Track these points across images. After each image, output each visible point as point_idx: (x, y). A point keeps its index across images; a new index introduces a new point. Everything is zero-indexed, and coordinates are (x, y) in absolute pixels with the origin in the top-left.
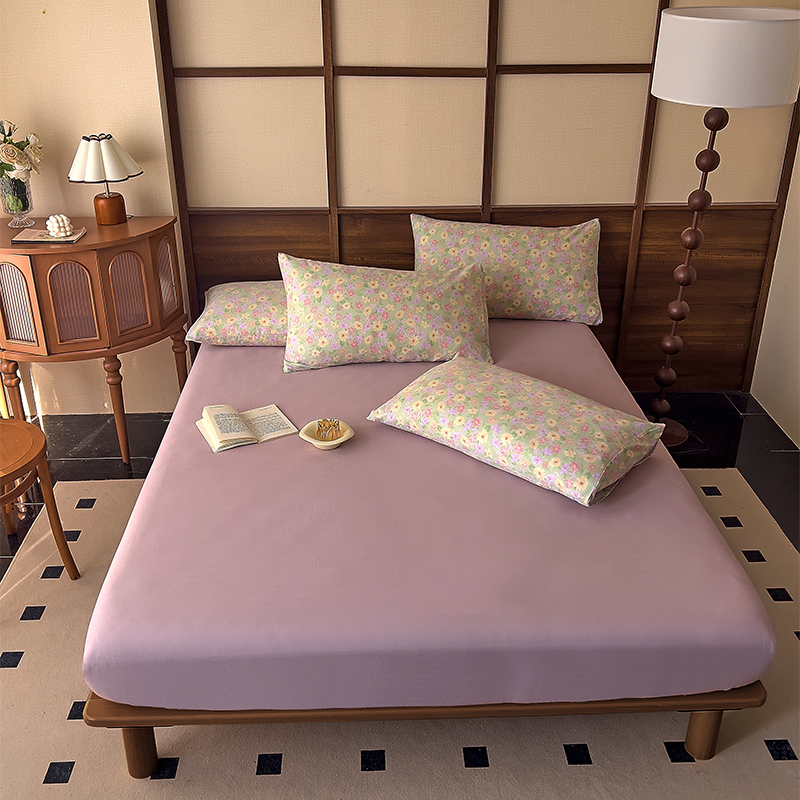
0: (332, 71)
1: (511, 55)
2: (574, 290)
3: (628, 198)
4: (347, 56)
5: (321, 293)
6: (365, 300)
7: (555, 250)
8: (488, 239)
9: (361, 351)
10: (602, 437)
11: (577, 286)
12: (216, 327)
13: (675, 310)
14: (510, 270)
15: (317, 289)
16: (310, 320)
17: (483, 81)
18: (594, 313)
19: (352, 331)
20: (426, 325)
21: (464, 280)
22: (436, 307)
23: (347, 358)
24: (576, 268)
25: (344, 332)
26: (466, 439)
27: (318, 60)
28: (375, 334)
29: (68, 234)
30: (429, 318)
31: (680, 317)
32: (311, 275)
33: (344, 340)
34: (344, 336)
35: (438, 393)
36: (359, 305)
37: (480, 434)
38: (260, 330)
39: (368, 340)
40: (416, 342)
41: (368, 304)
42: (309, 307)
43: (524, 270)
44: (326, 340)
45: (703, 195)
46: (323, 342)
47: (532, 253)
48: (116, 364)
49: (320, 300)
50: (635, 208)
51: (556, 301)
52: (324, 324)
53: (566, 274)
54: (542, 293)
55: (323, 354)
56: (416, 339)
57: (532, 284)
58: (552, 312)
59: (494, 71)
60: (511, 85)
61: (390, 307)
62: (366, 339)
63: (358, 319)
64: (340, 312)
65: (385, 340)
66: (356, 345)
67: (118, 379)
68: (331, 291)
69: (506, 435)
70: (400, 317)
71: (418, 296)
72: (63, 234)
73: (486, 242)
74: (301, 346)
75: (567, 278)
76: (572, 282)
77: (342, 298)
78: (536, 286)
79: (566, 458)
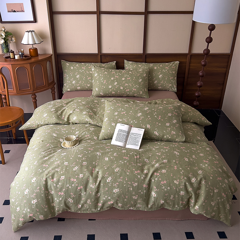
0: (99, 13)
1: (152, 8)
3: (187, 52)
13: (199, 84)
27: (95, 10)
31: (200, 86)
45: (207, 51)
48: (35, 96)
50: (188, 54)
59: (147, 13)
60: (152, 17)
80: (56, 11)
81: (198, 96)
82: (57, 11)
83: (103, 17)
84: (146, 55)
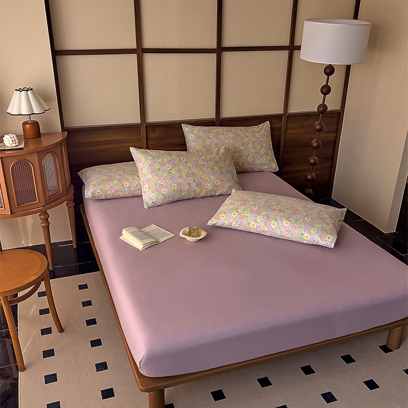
0: (140, 51)
1: (227, 43)
2: (265, 156)
3: (281, 111)
4: (148, 43)
5: (159, 166)
6: (182, 167)
7: (254, 137)
8: (223, 134)
9: (183, 194)
10: (328, 217)
11: (266, 154)
12: (101, 189)
13: (312, 161)
14: (236, 148)
15: (156, 164)
16: (156, 180)
17: (215, 55)
18: (275, 166)
19: (179, 184)
20: (212, 177)
21: (224, 154)
22: (216, 168)
23: (176, 198)
24: (264, 145)
25: (174, 185)
26: (264, 226)
28: (189, 184)
29: (17, 144)
30: (213, 174)
31: (315, 164)
32: (151, 157)
33: (175, 189)
34: (175, 187)
35: (243, 207)
36: (179, 170)
37: (272, 223)
38: (125, 189)
39: (186, 188)
40: (209, 186)
41: (184, 170)
42: (154, 174)
43: (242, 148)
44: (166, 190)
45: (323, 107)
46: (165, 191)
47: (244, 140)
48: (47, 216)
49: (159, 169)
50: (283, 115)
51: (258, 162)
52: (164, 182)
53: (261, 149)
54: (252, 159)
55: (165, 197)
56: (209, 185)
57: (246, 154)
58: (256, 168)
59: (220, 50)
60: (227, 56)
61: (195, 170)
62: (185, 187)
63: (180, 177)
64: (171, 175)
65: (194, 187)
66: (181, 191)
67: (47, 224)
68: (164, 165)
69: (286, 221)
70: (200, 175)
71: (206, 163)
72: (14, 145)
73: (222, 136)
74: (153, 194)
75: (262, 150)
76: (264, 152)
77: (170, 168)
78: (248, 155)
79: (318, 228)
80: (62, 49)
81: (312, 180)
82: (64, 49)
83: (148, 58)
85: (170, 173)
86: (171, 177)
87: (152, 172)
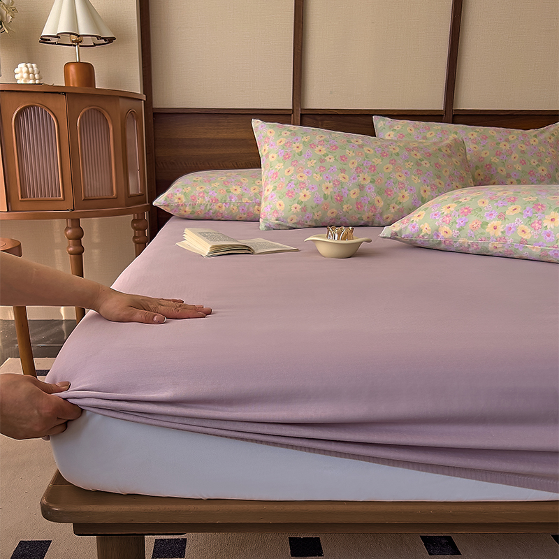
5: (301, 148)
6: (349, 153)
9: (345, 207)
12: (185, 194)
14: (481, 159)
15: (297, 144)
16: (290, 173)
19: (337, 183)
20: (416, 180)
21: (449, 146)
22: (426, 165)
25: (327, 184)
28: (361, 187)
30: (419, 172)
33: (328, 192)
34: (329, 189)
36: (343, 158)
38: (231, 198)
39: (353, 194)
40: (406, 198)
41: (353, 158)
42: (288, 162)
43: (495, 160)
44: (308, 193)
46: (305, 196)
47: (501, 146)
48: (78, 231)
49: (300, 154)
52: (305, 177)
55: (304, 209)
56: (406, 194)
57: (504, 173)
61: (377, 161)
62: (352, 192)
63: (343, 171)
64: (323, 164)
65: (372, 195)
66: (340, 199)
68: (312, 146)
70: (389, 171)
71: (406, 153)
74: (281, 202)
84: (454, 116)
85: (322, 161)
86: (322, 169)
87: (285, 158)
